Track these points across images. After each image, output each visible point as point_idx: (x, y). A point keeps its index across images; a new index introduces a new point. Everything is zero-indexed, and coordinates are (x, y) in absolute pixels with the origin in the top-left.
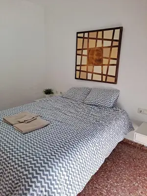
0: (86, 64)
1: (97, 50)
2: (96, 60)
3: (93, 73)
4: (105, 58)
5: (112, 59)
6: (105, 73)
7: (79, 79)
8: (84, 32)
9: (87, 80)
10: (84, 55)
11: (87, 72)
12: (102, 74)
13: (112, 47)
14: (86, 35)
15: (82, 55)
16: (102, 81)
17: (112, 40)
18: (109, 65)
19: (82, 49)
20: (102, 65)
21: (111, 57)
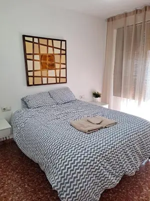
0: (39, 69)
1: (49, 56)
2: (49, 65)
3: (48, 77)
4: (57, 63)
5: (62, 64)
6: (58, 76)
7: (34, 85)
8: (33, 37)
9: (42, 84)
10: (36, 60)
11: (42, 77)
12: (56, 77)
13: (61, 54)
14: (36, 40)
15: (33, 60)
16: (57, 83)
17: (61, 49)
18: (60, 69)
19: (33, 54)
20: (55, 69)
21: (62, 62)
